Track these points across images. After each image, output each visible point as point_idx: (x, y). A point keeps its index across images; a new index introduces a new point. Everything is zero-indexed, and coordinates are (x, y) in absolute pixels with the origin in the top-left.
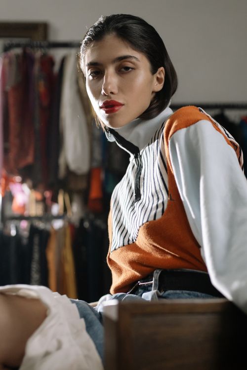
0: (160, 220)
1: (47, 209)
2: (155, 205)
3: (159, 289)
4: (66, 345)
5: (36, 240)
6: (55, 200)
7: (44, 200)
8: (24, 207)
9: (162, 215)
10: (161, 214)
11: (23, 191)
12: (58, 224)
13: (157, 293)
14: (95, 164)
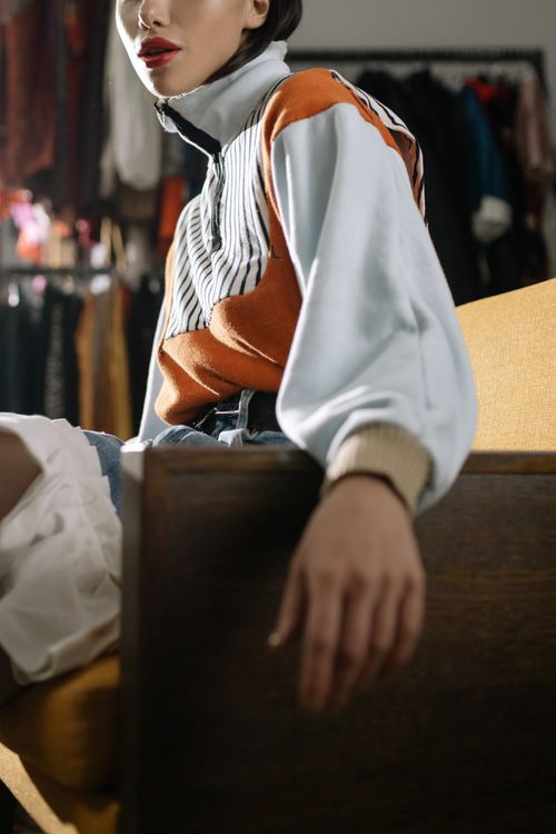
0: (253, 294)
1: (82, 255)
2: (245, 263)
3: (250, 428)
4: (70, 525)
5: (57, 314)
6: (95, 237)
7: (75, 235)
8: (39, 248)
9: (257, 284)
10: (254, 282)
11: (34, 219)
12: (100, 284)
13: (243, 434)
14: (172, 170)
